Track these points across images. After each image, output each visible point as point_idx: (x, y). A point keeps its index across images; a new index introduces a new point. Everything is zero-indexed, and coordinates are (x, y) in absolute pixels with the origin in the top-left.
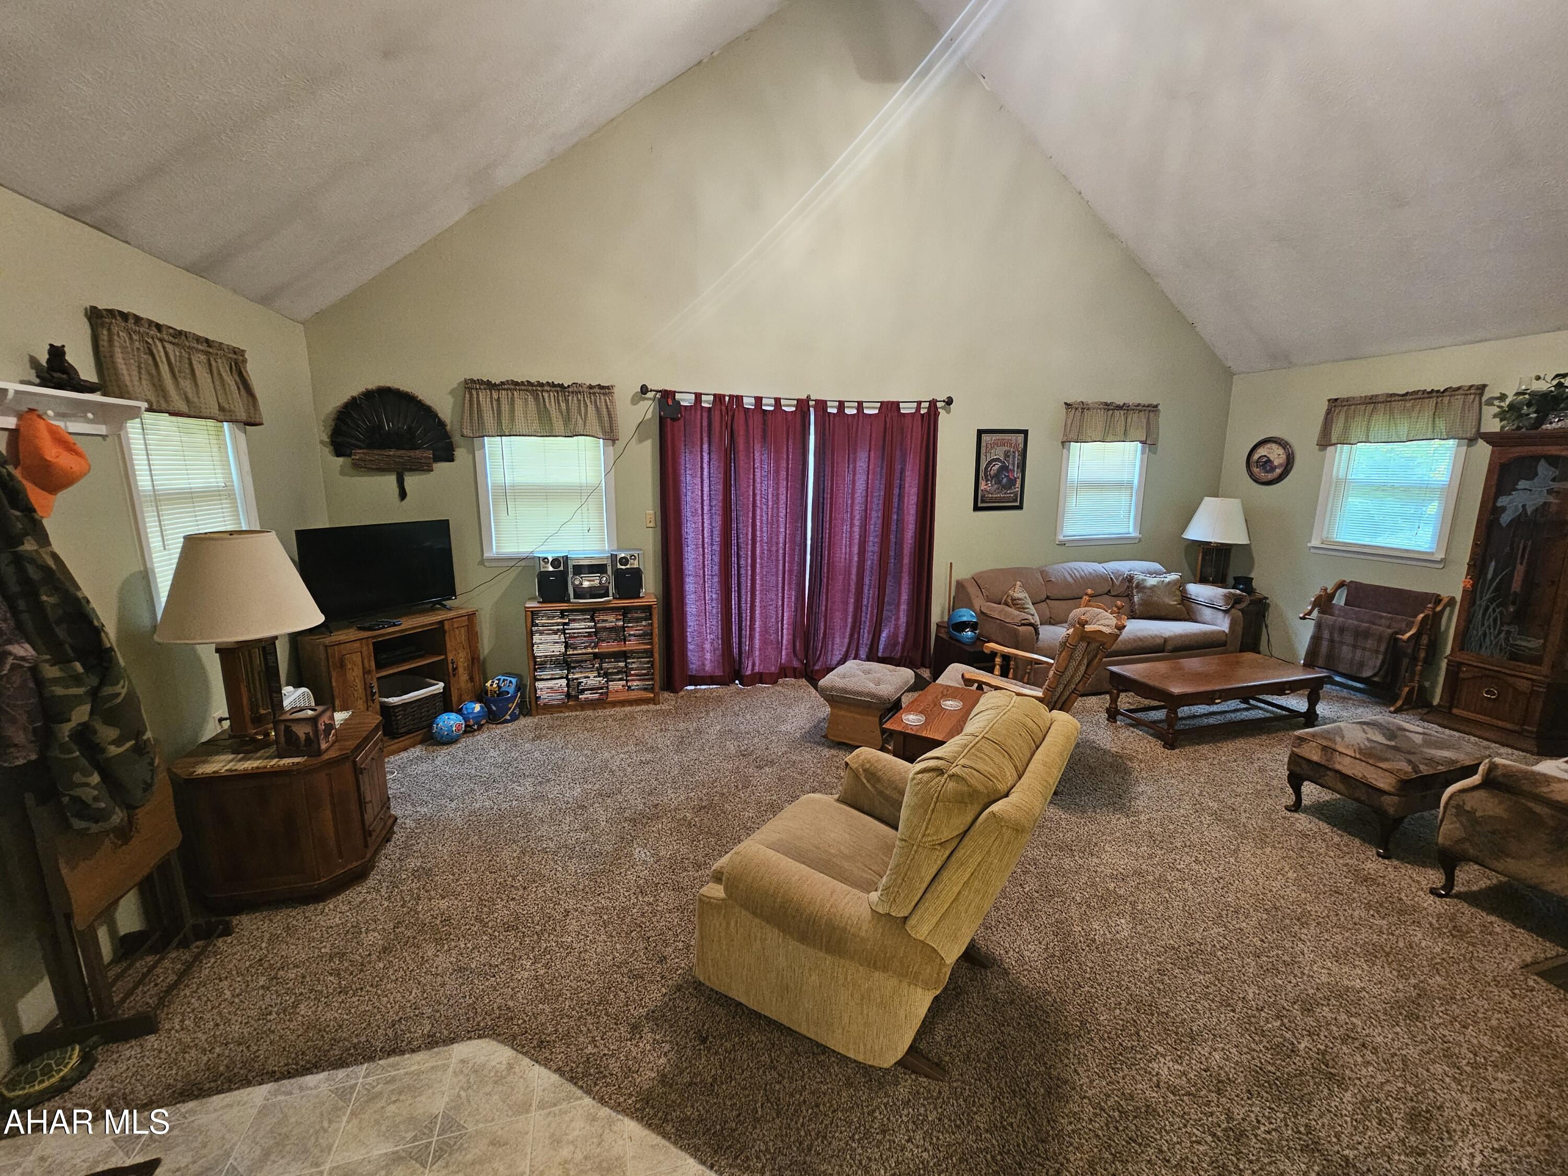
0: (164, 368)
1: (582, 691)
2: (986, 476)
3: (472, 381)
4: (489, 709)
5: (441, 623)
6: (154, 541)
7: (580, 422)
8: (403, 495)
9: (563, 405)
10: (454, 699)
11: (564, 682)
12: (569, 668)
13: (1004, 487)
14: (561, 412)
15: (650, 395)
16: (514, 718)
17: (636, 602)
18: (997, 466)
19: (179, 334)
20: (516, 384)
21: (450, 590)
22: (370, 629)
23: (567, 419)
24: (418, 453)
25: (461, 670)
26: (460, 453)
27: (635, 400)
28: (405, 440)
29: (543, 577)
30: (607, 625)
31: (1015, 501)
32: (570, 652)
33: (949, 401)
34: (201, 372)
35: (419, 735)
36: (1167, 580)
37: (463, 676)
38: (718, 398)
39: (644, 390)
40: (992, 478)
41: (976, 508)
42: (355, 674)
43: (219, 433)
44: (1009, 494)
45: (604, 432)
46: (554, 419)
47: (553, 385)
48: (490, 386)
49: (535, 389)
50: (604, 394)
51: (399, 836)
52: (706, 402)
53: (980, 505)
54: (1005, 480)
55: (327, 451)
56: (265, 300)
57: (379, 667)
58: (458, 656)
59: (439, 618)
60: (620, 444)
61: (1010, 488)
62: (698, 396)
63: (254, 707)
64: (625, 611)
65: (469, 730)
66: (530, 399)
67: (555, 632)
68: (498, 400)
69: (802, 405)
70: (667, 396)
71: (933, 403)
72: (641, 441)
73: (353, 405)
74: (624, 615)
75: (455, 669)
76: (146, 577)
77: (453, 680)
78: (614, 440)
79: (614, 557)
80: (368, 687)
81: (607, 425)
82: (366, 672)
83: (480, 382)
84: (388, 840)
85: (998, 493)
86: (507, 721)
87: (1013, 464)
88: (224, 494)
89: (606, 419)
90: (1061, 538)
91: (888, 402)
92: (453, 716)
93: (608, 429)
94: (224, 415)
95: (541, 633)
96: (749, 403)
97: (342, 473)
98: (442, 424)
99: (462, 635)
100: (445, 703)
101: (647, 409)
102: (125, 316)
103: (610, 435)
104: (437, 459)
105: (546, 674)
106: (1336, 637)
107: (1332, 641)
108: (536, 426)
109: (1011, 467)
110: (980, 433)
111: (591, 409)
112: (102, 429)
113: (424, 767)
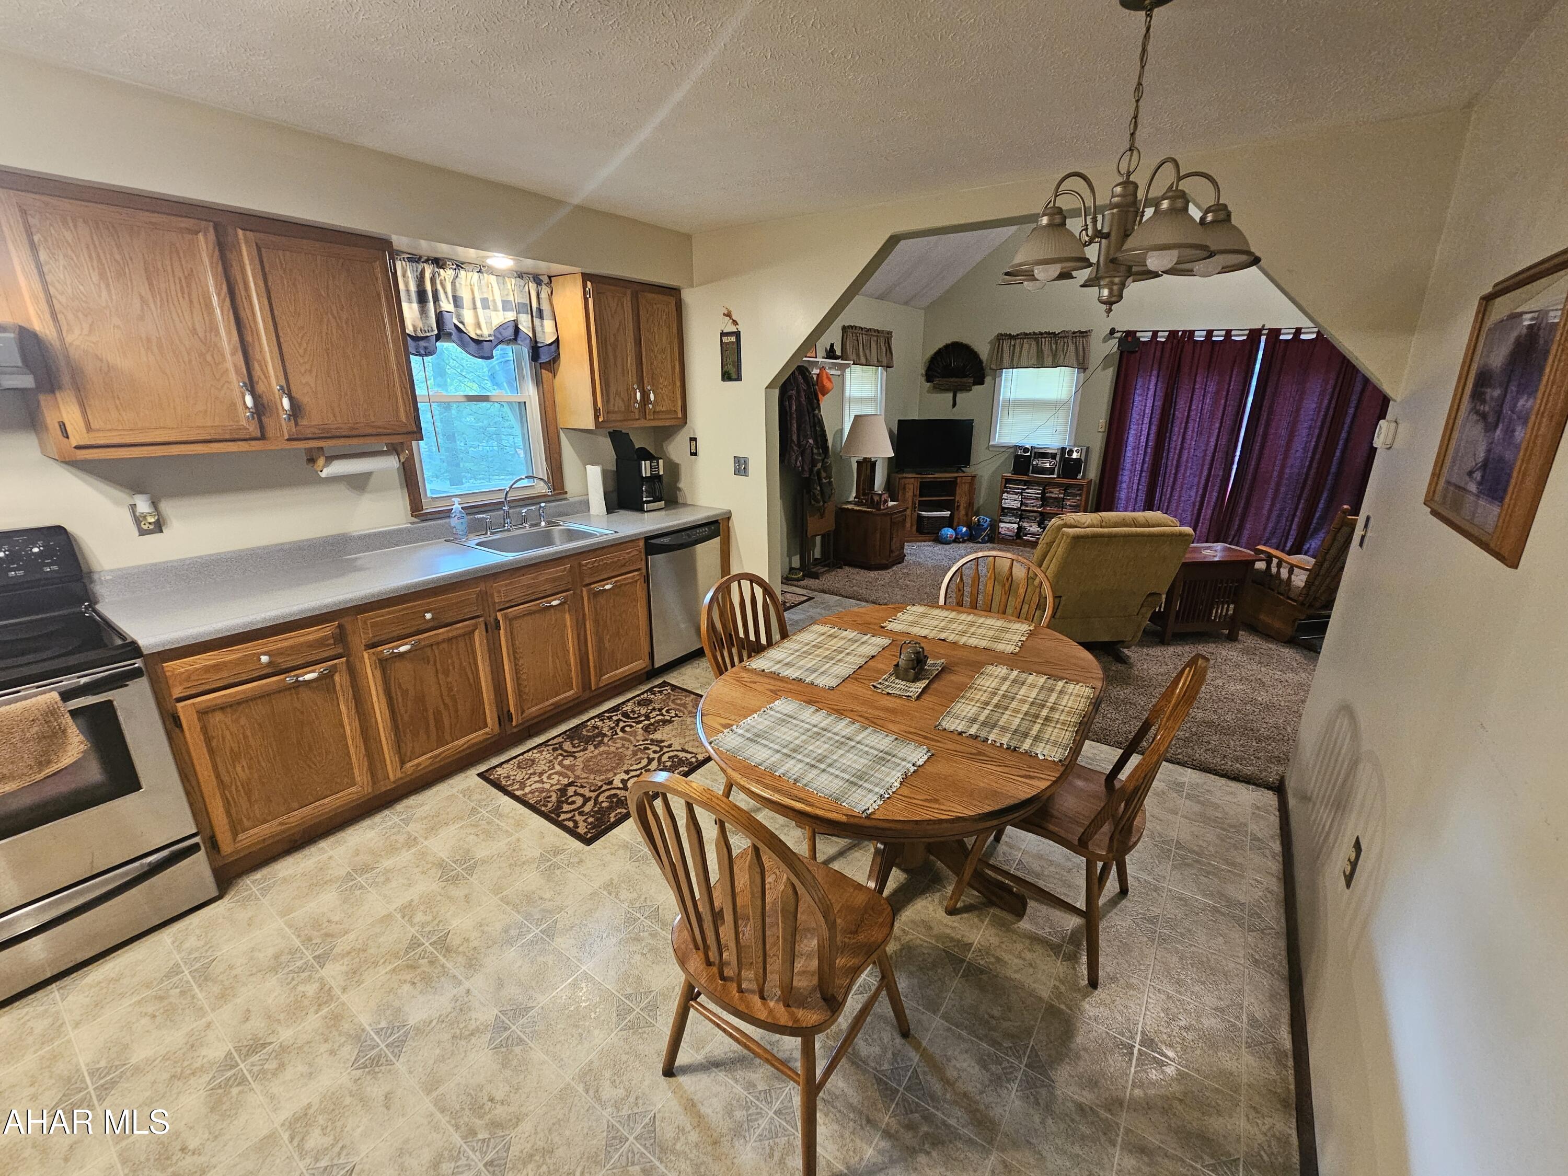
0: (861, 346)
1: (1026, 535)
3: (1001, 335)
4: (971, 533)
5: (956, 478)
6: (846, 412)
7: (1062, 357)
8: (954, 405)
9: (1054, 346)
10: (955, 524)
11: (1016, 526)
12: (1021, 518)
14: (1051, 350)
15: (1117, 335)
17: (1072, 482)
19: (868, 330)
20: (1026, 334)
21: (967, 462)
22: (921, 474)
23: (1055, 356)
24: (965, 380)
25: (961, 507)
26: (988, 380)
27: (1105, 340)
28: (959, 373)
29: (1017, 457)
30: (1053, 495)
32: (1023, 508)
34: (874, 345)
35: (933, 537)
37: (963, 512)
39: (1113, 331)
42: (909, 494)
43: (877, 370)
45: (1079, 364)
46: (1045, 356)
47: (1049, 333)
48: (1011, 337)
49: (1037, 337)
50: (1083, 337)
51: (905, 563)
52: (1162, 337)
55: (923, 379)
56: (906, 303)
57: (921, 496)
58: (961, 498)
59: (956, 475)
60: (1089, 372)
62: (1155, 333)
63: (864, 490)
64: (1066, 488)
65: (956, 541)
66: (1034, 343)
67: (1017, 494)
68: (1014, 346)
72: (1104, 369)
73: (939, 353)
74: (1065, 490)
75: (958, 506)
76: (842, 430)
77: (956, 513)
78: (1085, 369)
79: (1063, 449)
80: (913, 503)
81: (1081, 359)
82: (914, 495)
83: (1006, 335)
86: (979, 542)
88: (873, 399)
89: (1081, 353)
92: (950, 530)
93: (1081, 361)
94: (879, 364)
95: (1008, 493)
96: (1200, 336)
97: (928, 392)
98: (981, 362)
99: (966, 488)
100: (949, 522)
101: (1113, 345)
102: (852, 327)
103: (1082, 366)
104: (975, 383)
105: (1007, 519)
108: (1033, 361)
111: (1072, 347)
112: (839, 373)
113: (930, 549)
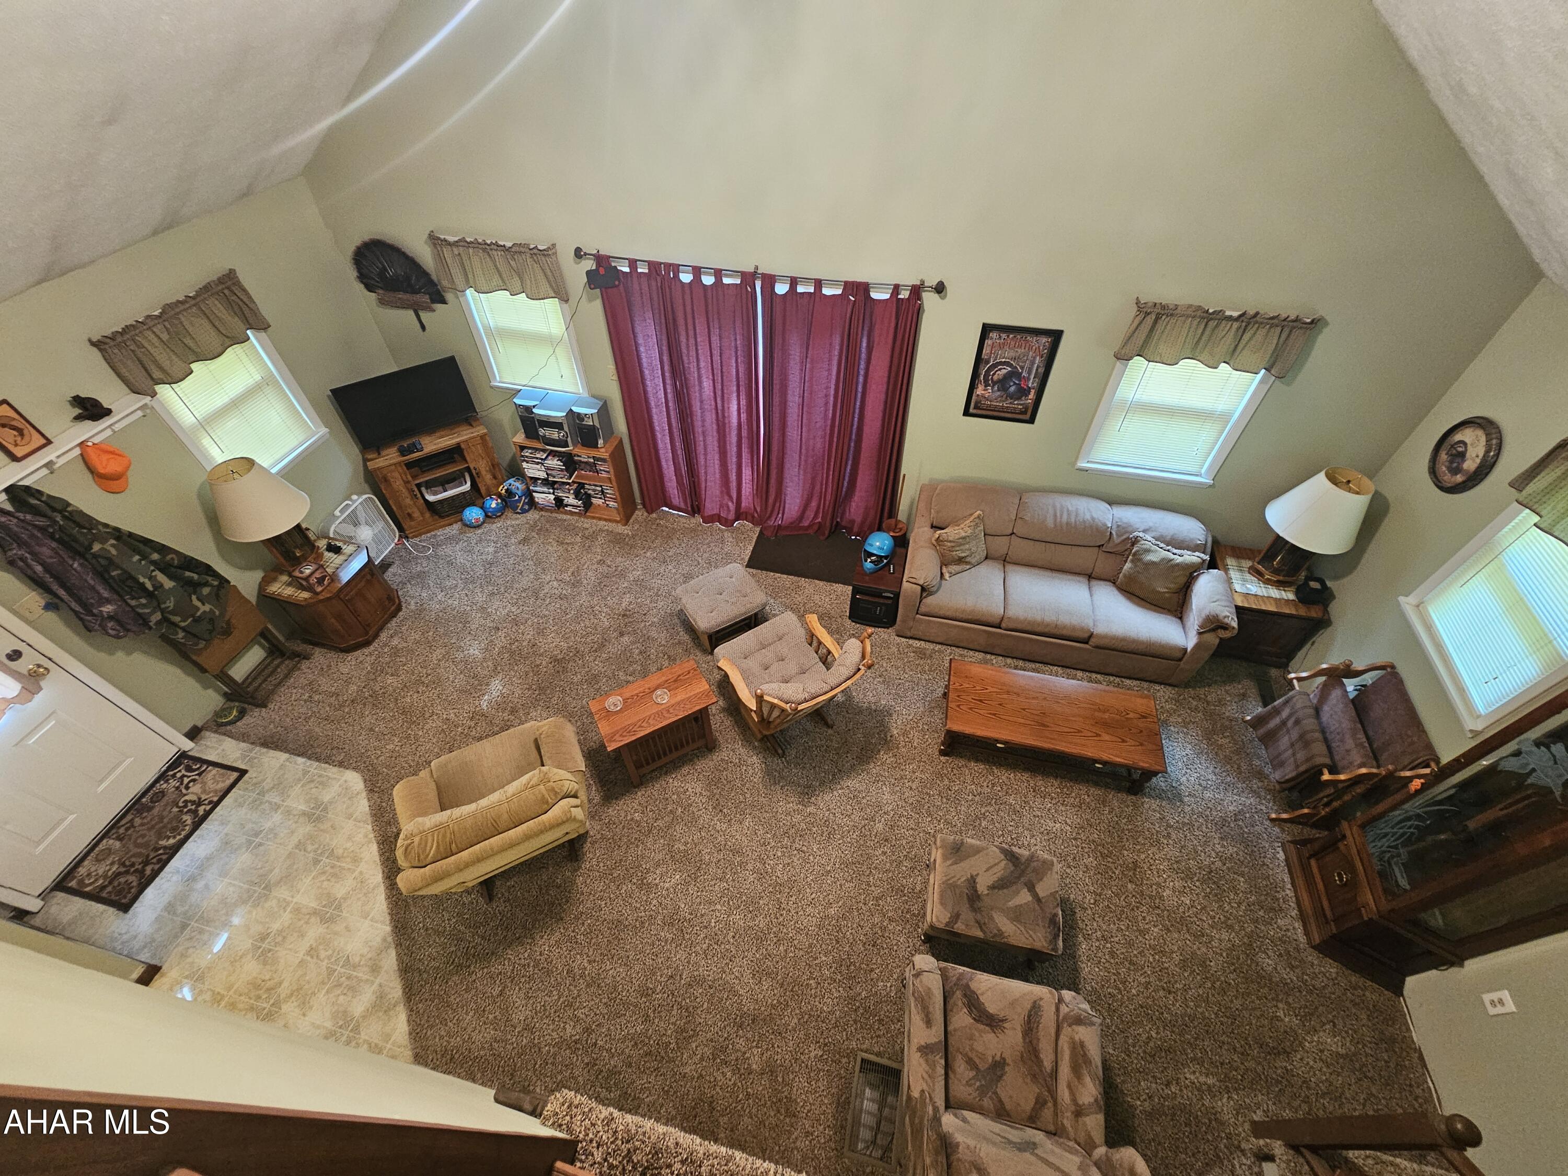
2: (986, 380)
13: (1011, 396)
16: (524, 511)
18: (1004, 371)
31: (1025, 413)
33: (940, 289)
36: (1179, 560)
38: (654, 266)
40: (994, 383)
41: (966, 413)
44: (1018, 405)
53: (972, 410)
54: (1012, 389)
61: (1019, 398)
69: (748, 278)
70: (601, 260)
71: (917, 291)
84: (395, 617)
85: (1000, 401)
87: (1029, 373)
90: (1083, 464)
91: (853, 283)
106: (1290, 723)
107: (1284, 723)
109: (1024, 374)
110: (987, 329)
